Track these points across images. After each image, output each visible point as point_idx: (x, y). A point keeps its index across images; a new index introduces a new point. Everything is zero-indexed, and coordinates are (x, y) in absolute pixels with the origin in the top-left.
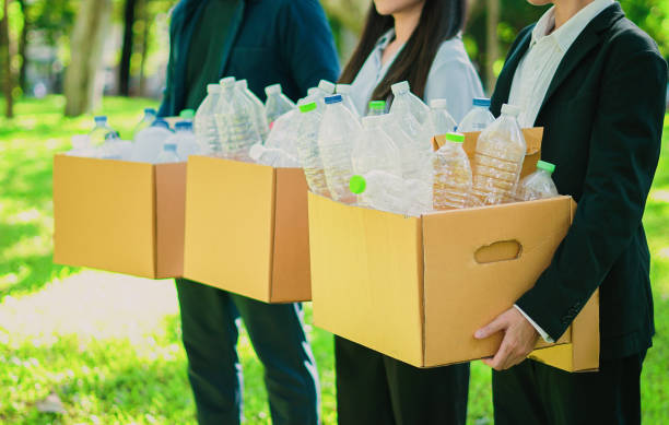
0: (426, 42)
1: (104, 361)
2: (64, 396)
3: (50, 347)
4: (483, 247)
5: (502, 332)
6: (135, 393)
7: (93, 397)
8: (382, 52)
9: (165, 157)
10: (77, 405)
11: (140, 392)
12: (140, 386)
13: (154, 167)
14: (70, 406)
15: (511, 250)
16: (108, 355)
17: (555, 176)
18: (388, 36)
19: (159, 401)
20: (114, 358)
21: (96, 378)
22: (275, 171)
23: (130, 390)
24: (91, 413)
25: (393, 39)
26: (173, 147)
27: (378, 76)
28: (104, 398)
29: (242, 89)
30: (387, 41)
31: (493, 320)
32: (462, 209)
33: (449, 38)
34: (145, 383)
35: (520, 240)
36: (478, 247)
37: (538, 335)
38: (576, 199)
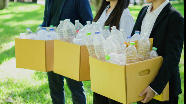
0: (120, 9)
1: (22, 86)
2: (13, 97)
3: (6, 82)
4: (141, 72)
5: (146, 94)
6: (32, 96)
7: (21, 97)
8: (107, 11)
9: (47, 39)
10: (17, 100)
11: (33, 95)
12: (33, 93)
13: (45, 41)
14: (15, 100)
15: (147, 72)
16: (23, 84)
17: (157, 51)
18: (108, 6)
19: (39, 99)
20: (24, 85)
21: (21, 91)
22: (81, 46)
23: (30, 95)
24: (21, 102)
25: (110, 7)
26: (49, 36)
27: (106, 18)
28: (23, 97)
29: (69, 22)
30: (108, 8)
31: (143, 91)
32: (135, 63)
33: (126, 8)
34: (34, 93)
35: (149, 69)
36: (140, 72)
37: (155, 93)
38: (163, 57)
